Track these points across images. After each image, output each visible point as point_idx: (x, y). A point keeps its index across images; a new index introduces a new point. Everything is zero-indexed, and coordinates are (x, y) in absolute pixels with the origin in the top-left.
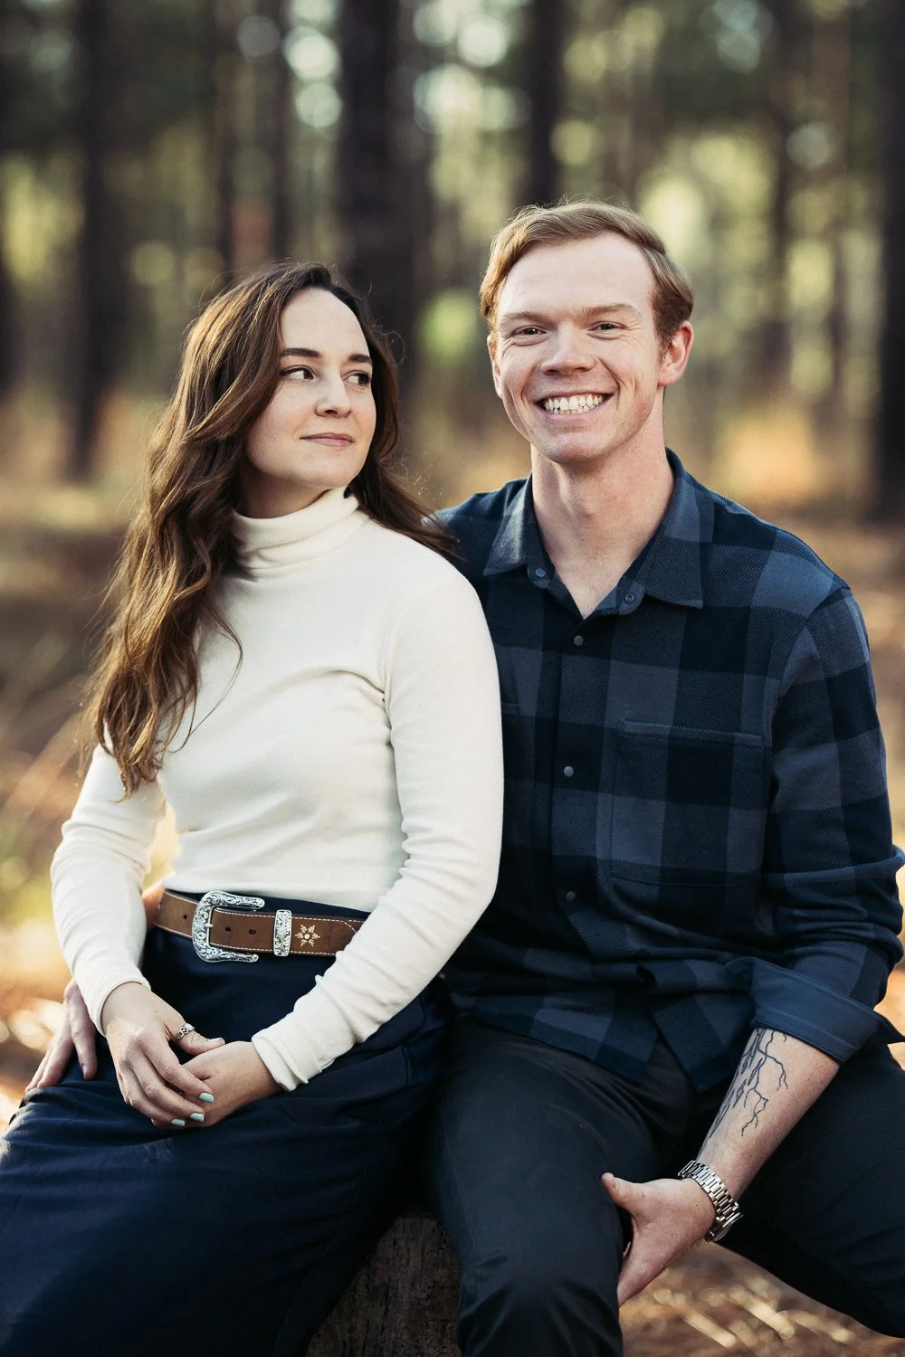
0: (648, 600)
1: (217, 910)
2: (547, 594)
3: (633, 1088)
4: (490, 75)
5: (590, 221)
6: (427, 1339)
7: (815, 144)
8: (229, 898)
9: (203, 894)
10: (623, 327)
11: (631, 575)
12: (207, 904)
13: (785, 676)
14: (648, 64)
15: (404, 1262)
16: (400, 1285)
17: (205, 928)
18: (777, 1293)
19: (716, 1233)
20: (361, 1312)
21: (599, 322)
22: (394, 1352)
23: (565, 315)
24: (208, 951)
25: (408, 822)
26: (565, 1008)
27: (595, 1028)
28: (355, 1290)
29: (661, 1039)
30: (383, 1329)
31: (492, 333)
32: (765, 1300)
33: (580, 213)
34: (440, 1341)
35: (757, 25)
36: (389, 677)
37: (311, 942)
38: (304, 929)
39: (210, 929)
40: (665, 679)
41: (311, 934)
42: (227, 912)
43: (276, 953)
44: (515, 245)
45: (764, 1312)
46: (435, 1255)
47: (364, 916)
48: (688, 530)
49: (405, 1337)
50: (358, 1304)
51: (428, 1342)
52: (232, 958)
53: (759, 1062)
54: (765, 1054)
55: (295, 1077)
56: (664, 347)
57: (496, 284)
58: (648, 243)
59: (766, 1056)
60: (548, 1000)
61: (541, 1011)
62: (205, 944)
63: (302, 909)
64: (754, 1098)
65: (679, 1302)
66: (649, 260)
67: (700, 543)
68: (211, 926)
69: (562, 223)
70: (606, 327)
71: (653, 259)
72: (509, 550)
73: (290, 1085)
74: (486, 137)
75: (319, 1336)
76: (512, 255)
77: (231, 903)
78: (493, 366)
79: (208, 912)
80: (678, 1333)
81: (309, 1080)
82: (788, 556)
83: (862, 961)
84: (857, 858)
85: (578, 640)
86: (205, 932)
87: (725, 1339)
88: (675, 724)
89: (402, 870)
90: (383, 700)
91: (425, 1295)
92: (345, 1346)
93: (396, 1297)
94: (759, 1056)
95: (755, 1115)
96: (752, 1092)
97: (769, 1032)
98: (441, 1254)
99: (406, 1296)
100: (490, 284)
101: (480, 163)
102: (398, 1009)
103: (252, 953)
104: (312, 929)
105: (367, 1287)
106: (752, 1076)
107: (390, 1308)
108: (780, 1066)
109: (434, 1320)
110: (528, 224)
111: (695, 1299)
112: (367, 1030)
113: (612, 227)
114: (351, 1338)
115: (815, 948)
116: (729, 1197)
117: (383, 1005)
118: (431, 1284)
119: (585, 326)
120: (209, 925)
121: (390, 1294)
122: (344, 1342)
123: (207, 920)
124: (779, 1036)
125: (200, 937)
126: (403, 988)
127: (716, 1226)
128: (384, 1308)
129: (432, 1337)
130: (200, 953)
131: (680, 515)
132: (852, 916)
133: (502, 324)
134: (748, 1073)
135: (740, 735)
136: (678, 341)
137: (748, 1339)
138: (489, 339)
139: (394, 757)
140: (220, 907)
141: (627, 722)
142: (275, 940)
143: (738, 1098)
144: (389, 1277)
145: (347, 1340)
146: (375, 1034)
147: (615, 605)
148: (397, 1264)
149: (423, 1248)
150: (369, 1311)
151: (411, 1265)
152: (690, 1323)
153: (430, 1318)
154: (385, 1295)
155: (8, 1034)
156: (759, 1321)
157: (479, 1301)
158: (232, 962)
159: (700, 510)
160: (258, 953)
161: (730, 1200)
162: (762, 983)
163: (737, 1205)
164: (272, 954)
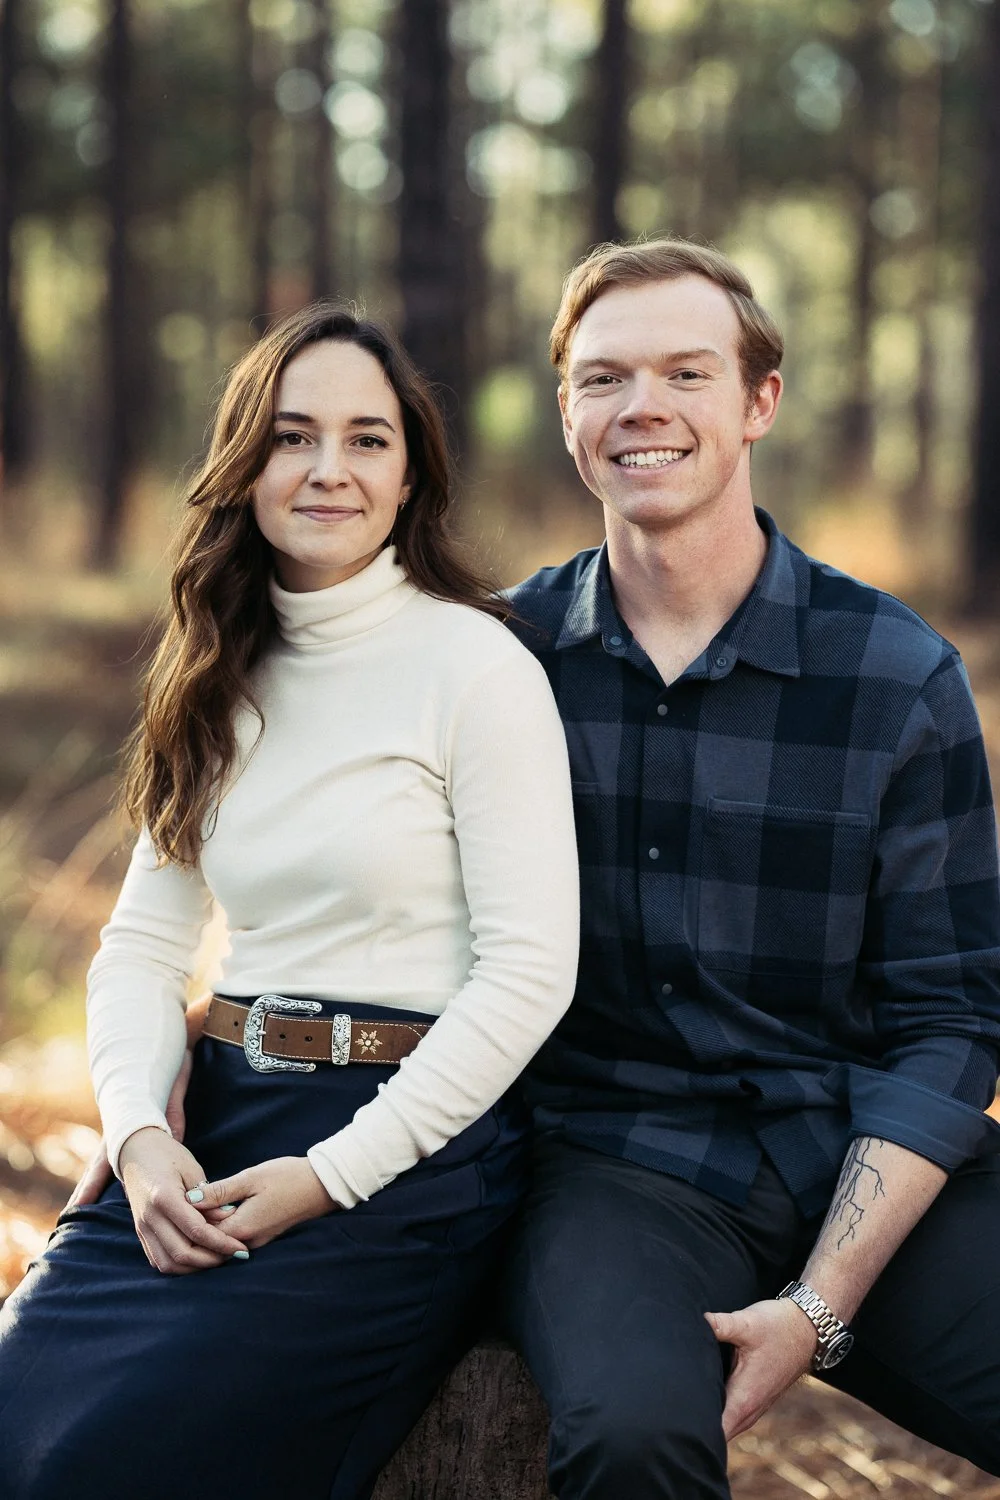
0: (741, 665)
1: (270, 1016)
2: (624, 663)
4: (549, 134)
5: (672, 260)
6: (503, 1481)
7: (901, 211)
8: (283, 1003)
9: (256, 998)
10: (706, 377)
11: (723, 637)
12: (260, 1009)
13: (898, 749)
15: (479, 1397)
16: (475, 1421)
17: (258, 1035)
18: (873, 1440)
20: (432, 1452)
21: (680, 370)
22: (468, 1494)
23: (644, 362)
24: (261, 1061)
25: (476, 923)
26: (662, 1126)
27: (695, 1148)
28: (425, 1426)
29: (767, 1160)
30: (456, 1470)
31: (563, 382)
32: (861, 1450)
33: (660, 251)
34: (519, 1483)
35: (839, 81)
36: (448, 764)
37: (373, 1049)
38: (364, 1035)
39: (263, 1036)
40: (759, 753)
41: (372, 1041)
42: (282, 1018)
43: (334, 1062)
44: (590, 285)
45: (859, 1461)
46: (513, 1390)
47: (431, 1019)
48: (782, 592)
49: (480, 1479)
50: (429, 1442)
51: (505, 1484)
52: (287, 1068)
53: (856, 1173)
54: (862, 1164)
55: (353, 1195)
56: (751, 400)
57: (569, 328)
58: (733, 285)
60: (643, 1117)
61: (635, 1129)
62: (258, 1053)
63: (363, 1013)
64: (850, 1210)
65: (767, 1451)
66: (734, 304)
67: (796, 607)
68: (265, 1033)
69: (640, 263)
70: (688, 375)
71: (740, 304)
72: (582, 620)
73: (348, 1203)
74: (545, 202)
75: (386, 1476)
76: (586, 297)
77: (286, 1007)
78: (564, 420)
79: (260, 1017)
80: (768, 1482)
81: (370, 1198)
82: (892, 621)
83: (965, 1058)
84: (963, 945)
85: (662, 709)
86: (258, 1040)
87: (817, 1490)
88: (769, 801)
89: (472, 972)
90: (444, 788)
91: (501, 1433)
92: (414, 1488)
93: (470, 1435)
95: (851, 1227)
96: (849, 1204)
97: (866, 1140)
98: (520, 1388)
99: (481, 1434)
100: (562, 328)
101: (538, 229)
102: (468, 1123)
103: (309, 1062)
104: (373, 1035)
105: (439, 1423)
106: (849, 1189)
107: (464, 1446)
108: (875, 1174)
109: (511, 1460)
110: (603, 263)
111: (783, 1446)
112: (434, 1145)
113: (695, 267)
114: (421, 1480)
115: (917, 1047)
117: (451, 1118)
118: (509, 1421)
119: (664, 373)
120: (262, 1032)
121: (464, 1431)
122: (413, 1483)
123: (260, 1026)
124: (875, 1142)
125: (252, 1046)
126: (473, 1100)
128: (457, 1446)
129: (509, 1479)
130: (252, 1063)
131: (775, 576)
132: (958, 1008)
133: (575, 372)
135: (842, 814)
136: (766, 392)
137: (843, 1491)
138: (560, 390)
139: (459, 851)
140: (274, 1012)
141: (715, 800)
142: (333, 1047)
144: (463, 1413)
145: (417, 1482)
146: (443, 1149)
147: (705, 668)
148: (472, 1399)
149: (500, 1382)
150: (442, 1450)
151: (487, 1400)
152: (778, 1473)
153: (507, 1458)
154: (459, 1431)
155: (33, 1160)
156: (854, 1471)
157: (571, 1454)
158: (287, 1073)
159: (795, 572)
160: (315, 1062)
161: (833, 1319)
162: (857, 1090)
163: (841, 1324)
164: (331, 1062)
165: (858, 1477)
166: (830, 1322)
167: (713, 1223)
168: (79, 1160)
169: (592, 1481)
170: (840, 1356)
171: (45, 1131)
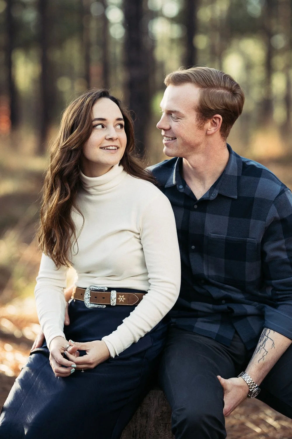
0: (219, 195)
1: (92, 292)
3: (227, 349)
4: (173, 20)
6: (160, 430)
7: (280, 41)
11: (214, 186)
12: (89, 290)
13: (267, 220)
14: (225, 16)
15: (152, 404)
16: (151, 412)
17: (88, 297)
18: (275, 414)
19: (251, 395)
20: (139, 421)
22: (150, 434)
24: (89, 305)
26: (205, 322)
27: (215, 328)
28: (137, 414)
29: (236, 332)
30: (146, 427)
32: (271, 417)
34: (165, 430)
35: (260, 2)
36: (141, 230)
37: (123, 301)
38: (120, 296)
39: (90, 297)
40: (225, 220)
42: (95, 292)
43: (112, 305)
45: (270, 421)
46: (162, 402)
48: (233, 172)
49: (153, 429)
50: (138, 418)
51: (161, 431)
52: (97, 307)
53: (266, 339)
59: (268, 337)
60: (199, 319)
61: (197, 323)
62: (88, 303)
63: (119, 290)
64: (263, 351)
65: (243, 419)
67: (237, 176)
72: (172, 179)
74: (172, 41)
75: (125, 429)
77: (97, 289)
79: (89, 292)
80: (243, 428)
82: (266, 179)
85: (196, 206)
86: (88, 299)
87: (258, 430)
88: (227, 235)
90: (140, 237)
91: (159, 415)
92: (134, 433)
93: (150, 416)
94: (265, 337)
95: (263, 356)
96: (263, 349)
97: (268, 330)
98: (164, 402)
99: (153, 416)
101: (171, 49)
103: (104, 305)
104: (123, 296)
105: (141, 413)
106: (263, 344)
107: (148, 420)
108: (272, 341)
109: (163, 423)
111: (248, 417)
114: (136, 430)
115: (284, 302)
116: (254, 383)
118: (161, 412)
120: (89, 296)
121: (148, 415)
122: (133, 431)
123: (89, 295)
124: (272, 331)
125: (86, 301)
127: (250, 393)
128: (146, 420)
129: (162, 429)
130: (87, 306)
131: (231, 167)
134: (262, 342)
135: (249, 239)
137: (266, 430)
139: (144, 255)
140: (93, 290)
141: (211, 234)
142: (111, 300)
143: (258, 351)
144: (148, 410)
145: (134, 431)
147: (208, 196)
148: (150, 405)
149: (158, 401)
150: (141, 421)
151: (155, 405)
152: (246, 425)
153: (161, 423)
154: (146, 415)
155: (22, 334)
156: (269, 424)
157: (178, 423)
158: (97, 308)
159: (238, 165)
160: (106, 305)
161: (254, 384)
162: (267, 313)
163: (257, 385)
164: (110, 305)
165: (270, 426)
166: (253, 385)
167: (222, 352)
168: (35, 334)
169: (184, 430)
170: (256, 394)
171: (25, 326)
